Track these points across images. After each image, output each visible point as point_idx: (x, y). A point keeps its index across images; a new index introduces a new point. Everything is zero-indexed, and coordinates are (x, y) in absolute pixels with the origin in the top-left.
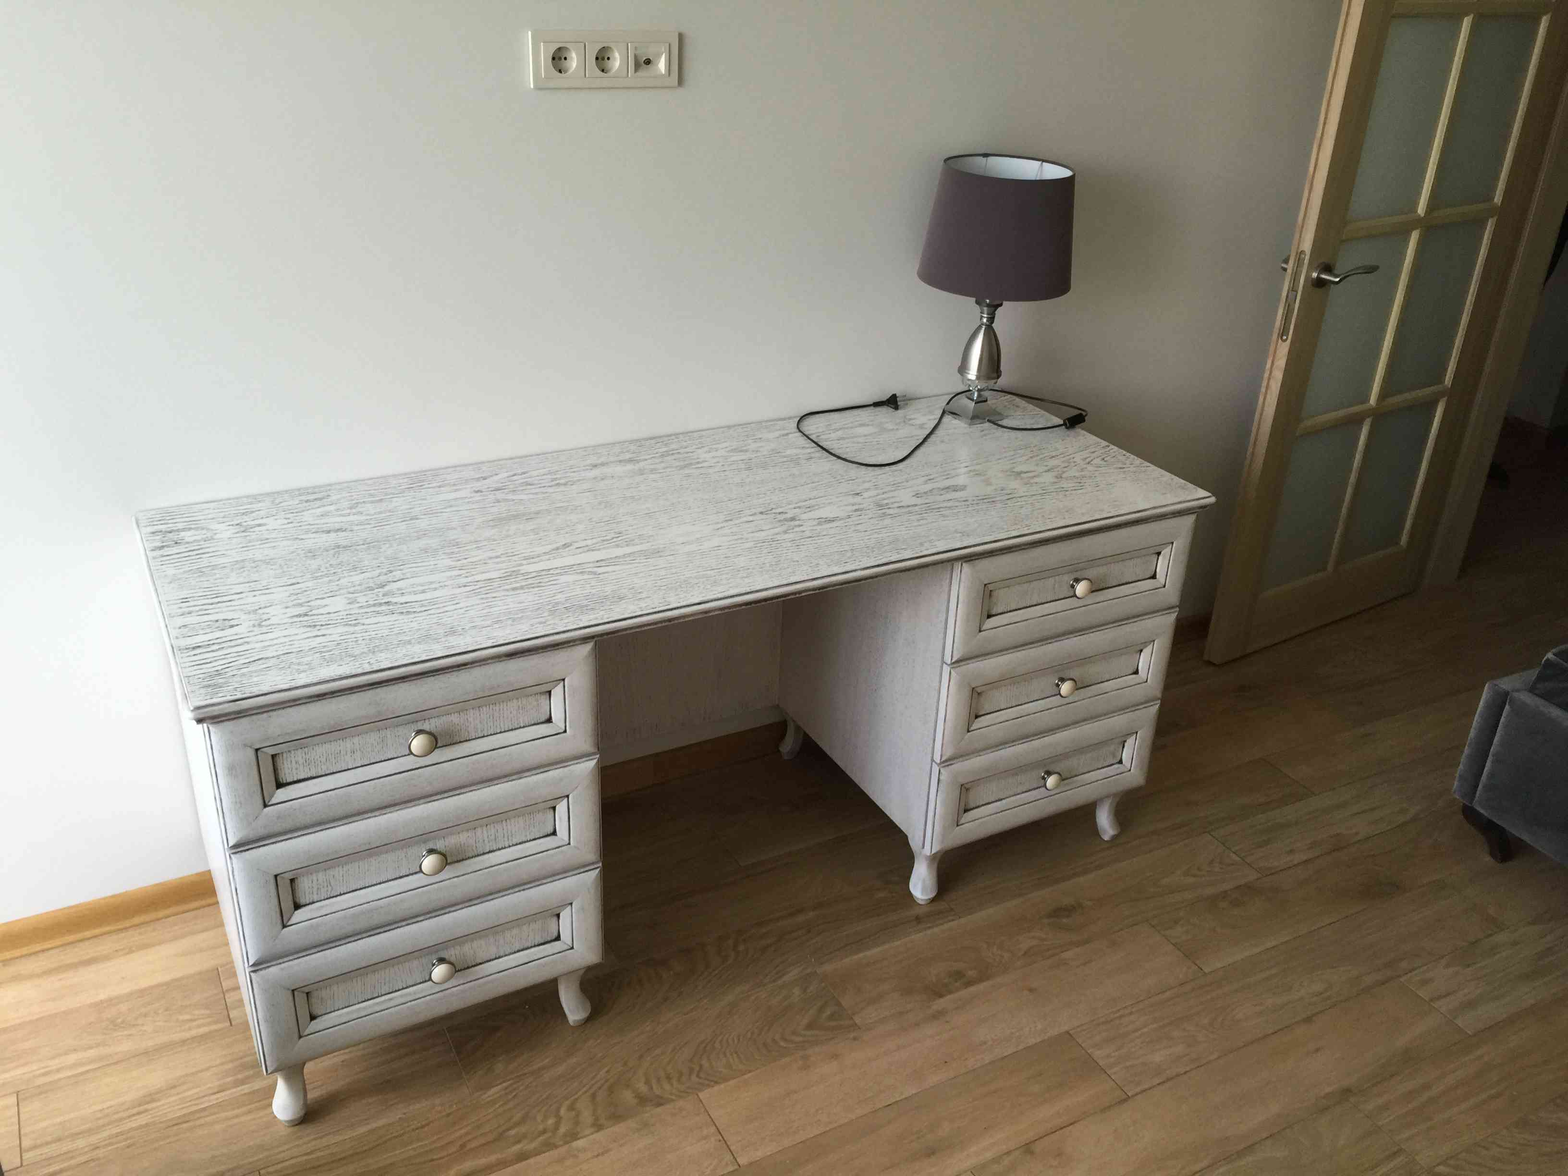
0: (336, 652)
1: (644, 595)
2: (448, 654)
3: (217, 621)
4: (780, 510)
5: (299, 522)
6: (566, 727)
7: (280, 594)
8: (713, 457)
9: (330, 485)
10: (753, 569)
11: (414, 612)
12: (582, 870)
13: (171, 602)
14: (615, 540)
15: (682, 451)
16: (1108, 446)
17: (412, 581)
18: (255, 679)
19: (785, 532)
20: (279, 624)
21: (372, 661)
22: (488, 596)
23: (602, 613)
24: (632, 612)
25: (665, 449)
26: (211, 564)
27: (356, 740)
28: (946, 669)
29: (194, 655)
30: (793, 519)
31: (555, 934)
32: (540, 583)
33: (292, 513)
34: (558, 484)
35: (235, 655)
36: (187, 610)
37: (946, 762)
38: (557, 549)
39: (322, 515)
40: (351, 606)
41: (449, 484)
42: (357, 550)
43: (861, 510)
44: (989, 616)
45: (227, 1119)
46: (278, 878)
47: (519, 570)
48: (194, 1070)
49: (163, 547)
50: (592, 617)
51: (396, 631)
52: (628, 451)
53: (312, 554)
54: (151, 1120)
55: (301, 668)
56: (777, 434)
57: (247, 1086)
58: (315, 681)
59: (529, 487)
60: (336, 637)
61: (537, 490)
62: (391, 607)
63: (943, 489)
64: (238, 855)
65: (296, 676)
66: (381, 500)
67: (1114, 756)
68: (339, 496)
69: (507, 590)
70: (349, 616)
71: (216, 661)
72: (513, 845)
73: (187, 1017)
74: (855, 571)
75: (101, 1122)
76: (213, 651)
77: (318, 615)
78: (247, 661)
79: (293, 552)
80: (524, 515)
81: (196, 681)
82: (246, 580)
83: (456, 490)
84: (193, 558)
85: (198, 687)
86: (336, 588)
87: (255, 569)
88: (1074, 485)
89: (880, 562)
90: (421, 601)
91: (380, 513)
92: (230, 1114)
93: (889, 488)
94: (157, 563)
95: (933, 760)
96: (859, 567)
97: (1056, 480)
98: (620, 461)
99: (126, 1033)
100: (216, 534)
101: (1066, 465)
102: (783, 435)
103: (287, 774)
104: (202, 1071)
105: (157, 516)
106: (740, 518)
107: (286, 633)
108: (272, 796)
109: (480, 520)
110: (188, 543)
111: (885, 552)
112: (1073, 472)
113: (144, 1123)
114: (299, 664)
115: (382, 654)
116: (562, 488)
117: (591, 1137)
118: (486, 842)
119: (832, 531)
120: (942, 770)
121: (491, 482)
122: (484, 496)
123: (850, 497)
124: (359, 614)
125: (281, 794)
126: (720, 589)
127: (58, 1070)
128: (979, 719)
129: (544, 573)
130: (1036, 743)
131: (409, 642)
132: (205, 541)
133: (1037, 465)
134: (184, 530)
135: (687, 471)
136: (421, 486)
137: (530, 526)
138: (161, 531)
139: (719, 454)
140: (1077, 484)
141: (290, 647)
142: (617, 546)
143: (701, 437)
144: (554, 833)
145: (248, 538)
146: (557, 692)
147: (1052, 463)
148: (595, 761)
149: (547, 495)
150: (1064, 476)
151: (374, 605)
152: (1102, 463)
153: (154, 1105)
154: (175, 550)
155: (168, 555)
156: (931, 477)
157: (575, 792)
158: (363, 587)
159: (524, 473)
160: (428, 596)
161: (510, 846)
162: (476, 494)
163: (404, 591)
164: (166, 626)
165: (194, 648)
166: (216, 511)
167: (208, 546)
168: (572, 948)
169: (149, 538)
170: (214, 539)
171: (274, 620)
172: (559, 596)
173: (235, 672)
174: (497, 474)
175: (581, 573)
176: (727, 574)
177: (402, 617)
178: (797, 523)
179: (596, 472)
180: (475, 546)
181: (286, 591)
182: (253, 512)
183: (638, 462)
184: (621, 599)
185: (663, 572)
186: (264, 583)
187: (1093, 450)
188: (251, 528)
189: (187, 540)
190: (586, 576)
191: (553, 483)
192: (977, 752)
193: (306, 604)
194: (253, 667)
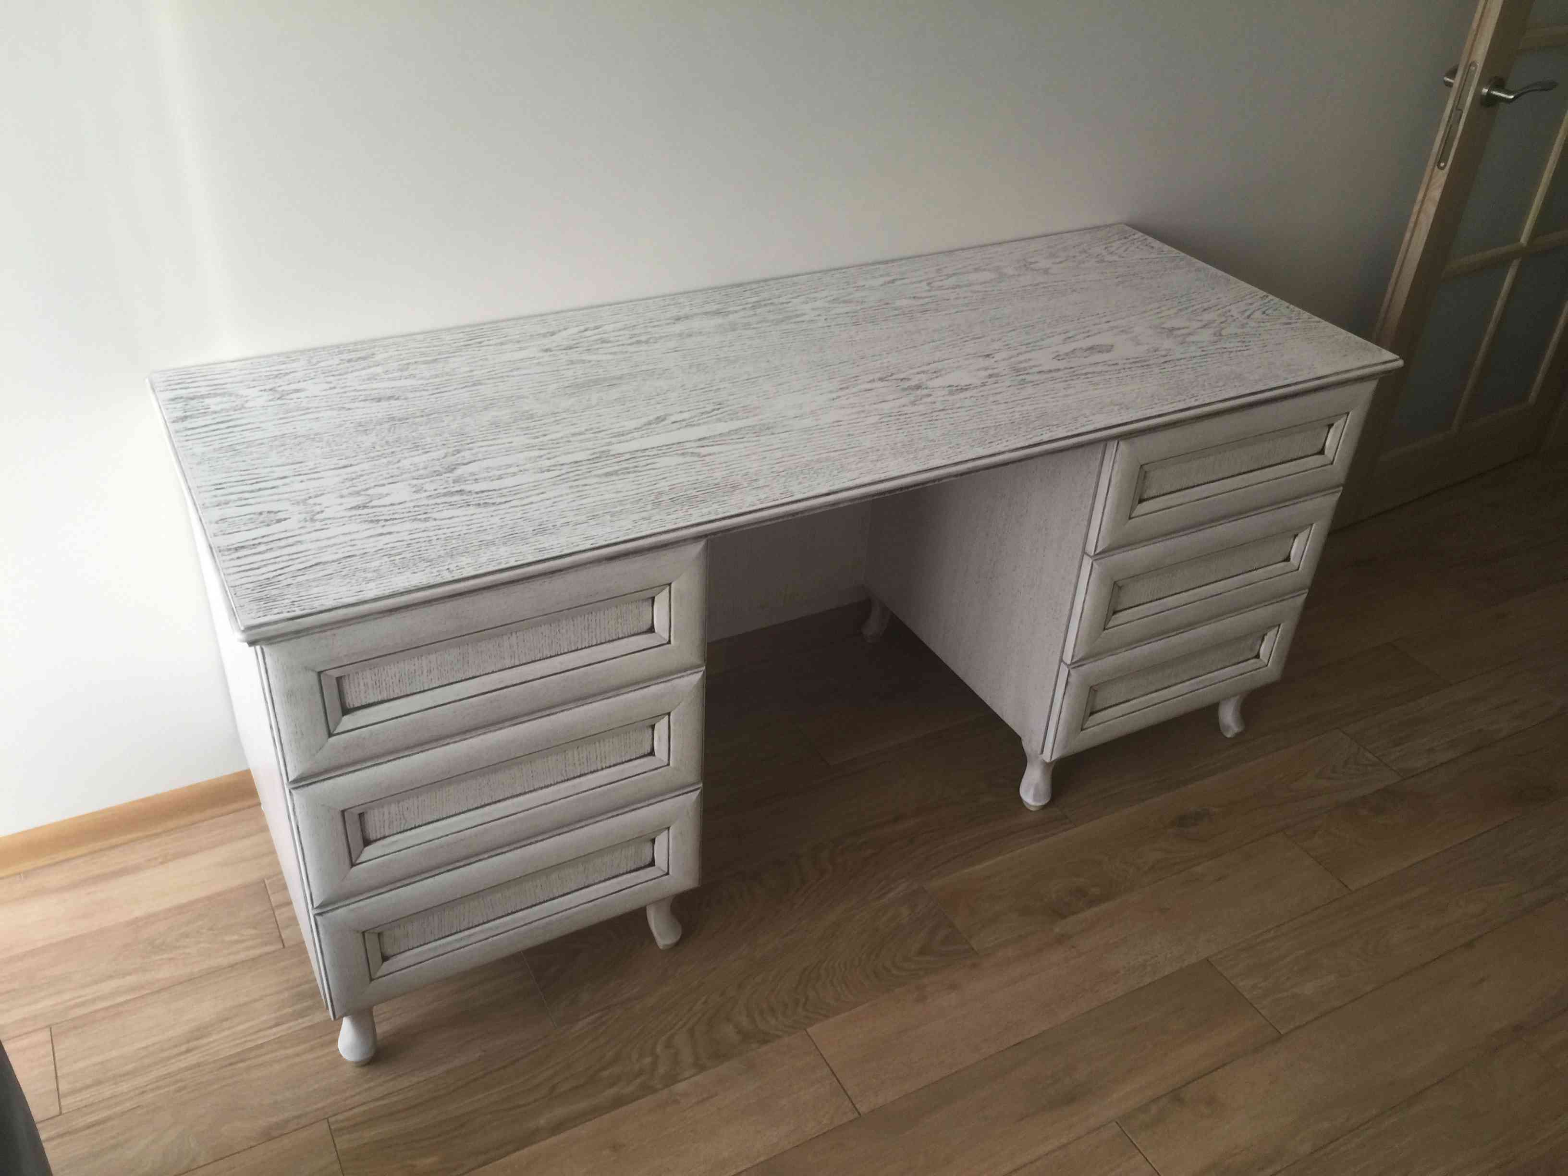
0: (408, 555)
1: (761, 483)
2: (540, 558)
3: (261, 513)
4: (902, 376)
5: (343, 388)
6: (670, 637)
7: (331, 480)
8: (813, 309)
9: (374, 340)
10: (884, 450)
11: (493, 504)
12: (681, 792)
13: (203, 489)
14: (716, 412)
15: (776, 301)
16: (1267, 297)
17: (485, 464)
18: (315, 590)
19: (913, 403)
20: (334, 518)
21: (452, 567)
22: (577, 483)
23: (715, 506)
24: (750, 506)
25: (755, 299)
26: (245, 440)
27: (432, 657)
28: (1087, 562)
29: (238, 558)
30: (918, 387)
31: (649, 859)
32: (636, 467)
33: (333, 375)
34: (639, 342)
35: (288, 558)
36: (222, 499)
37: (1076, 664)
38: (650, 423)
39: (369, 379)
40: (418, 496)
41: (511, 341)
42: (415, 424)
43: (997, 375)
44: (1141, 501)
45: (287, 1057)
46: (346, 813)
47: (609, 451)
48: (246, 999)
49: (186, 417)
50: (705, 511)
51: (475, 528)
52: (714, 301)
53: (363, 428)
54: (202, 1059)
55: (369, 575)
56: (881, 280)
57: (307, 1018)
58: (387, 592)
59: (605, 345)
60: (405, 536)
61: (615, 349)
62: (465, 497)
63: (1086, 350)
64: (300, 791)
65: (363, 586)
66: (435, 360)
67: (1252, 650)
68: (386, 355)
69: (598, 476)
70: (416, 509)
71: (265, 565)
72: (607, 768)
73: (236, 937)
74: (1003, 453)
75: (147, 1061)
76: (260, 553)
77: (380, 506)
78: (302, 566)
79: (341, 426)
80: (605, 379)
81: (244, 592)
82: (290, 461)
83: (521, 349)
84: (223, 431)
85: (247, 600)
86: (396, 472)
87: (299, 447)
88: (1237, 344)
89: (1031, 442)
90: (500, 489)
91: (437, 376)
92: (290, 1051)
93: (1024, 348)
94: (181, 439)
95: (1061, 660)
96: (1007, 449)
97: (1215, 338)
98: (706, 313)
99: (165, 956)
100: (247, 401)
101: (1223, 319)
102: (889, 283)
103: (352, 700)
104: (255, 1001)
105: (176, 378)
106: (857, 385)
107: (346, 529)
108: (337, 724)
109: (555, 386)
110: (215, 412)
111: (1034, 429)
112: (1231, 329)
113: (195, 1062)
114: (365, 571)
115: (464, 559)
116: (644, 347)
117: (693, 1079)
118: (577, 765)
119: (967, 403)
120: (1072, 672)
121: (561, 339)
122: (554, 355)
123: (981, 359)
124: (428, 505)
125: (348, 722)
126: (849, 475)
127: (94, 1000)
128: (1117, 615)
129: (639, 454)
130: (1175, 640)
131: (493, 543)
132: (235, 410)
133: (1190, 320)
134: (209, 396)
135: (784, 326)
136: (480, 343)
137: (614, 393)
138: (181, 398)
139: (819, 304)
140: (1240, 344)
141: (350, 548)
142: (719, 420)
143: (795, 284)
144: (652, 753)
145: (285, 407)
146: (661, 600)
147: (1207, 317)
148: (701, 674)
149: (628, 355)
150: (1224, 333)
151: (445, 495)
152: (1264, 316)
153: (204, 1041)
154: (200, 422)
155: (193, 429)
156: (1070, 335)
157: (676, 710)
158: (430, 469)
159: (597, 328)
160: (509, 482)
161: (602, 769)
162: (545, 354)
163: (477, 477)
164: (201, 520)
165: (236, 549)
166: (243, 372)
167: (239, 416)
168: (668, 874)
169: (170, 406)
170: (245, 408)
171: (328, 513)
172: (663, 483)
173: (290, 581)
174: (565, 329)
175: (683, 454)
176: (855, 455)
177: (479, 510)
178: (925, 392)
179: (678, 328)
180: (553, 419)
181: (338, 476)
182: (287, 374)
183: (728, 313)
184: (735, 487)
185: (778, 454)
186: (311, 464)
187: (1250, 301)
188: (288, 394)
189: (214, 408)
190: (688, 459)
191: (634, 340)
192: (1111, 651)
193: (363, 493)
194: (310, 575)
